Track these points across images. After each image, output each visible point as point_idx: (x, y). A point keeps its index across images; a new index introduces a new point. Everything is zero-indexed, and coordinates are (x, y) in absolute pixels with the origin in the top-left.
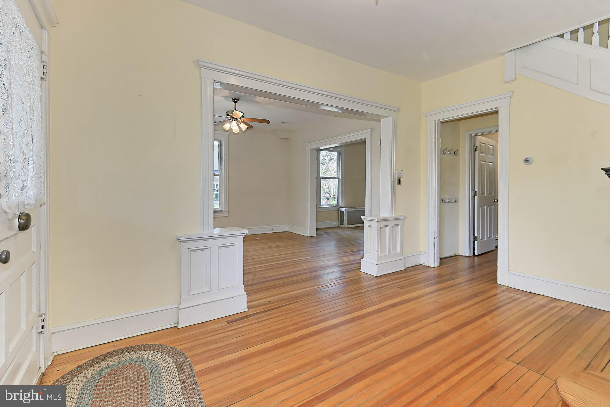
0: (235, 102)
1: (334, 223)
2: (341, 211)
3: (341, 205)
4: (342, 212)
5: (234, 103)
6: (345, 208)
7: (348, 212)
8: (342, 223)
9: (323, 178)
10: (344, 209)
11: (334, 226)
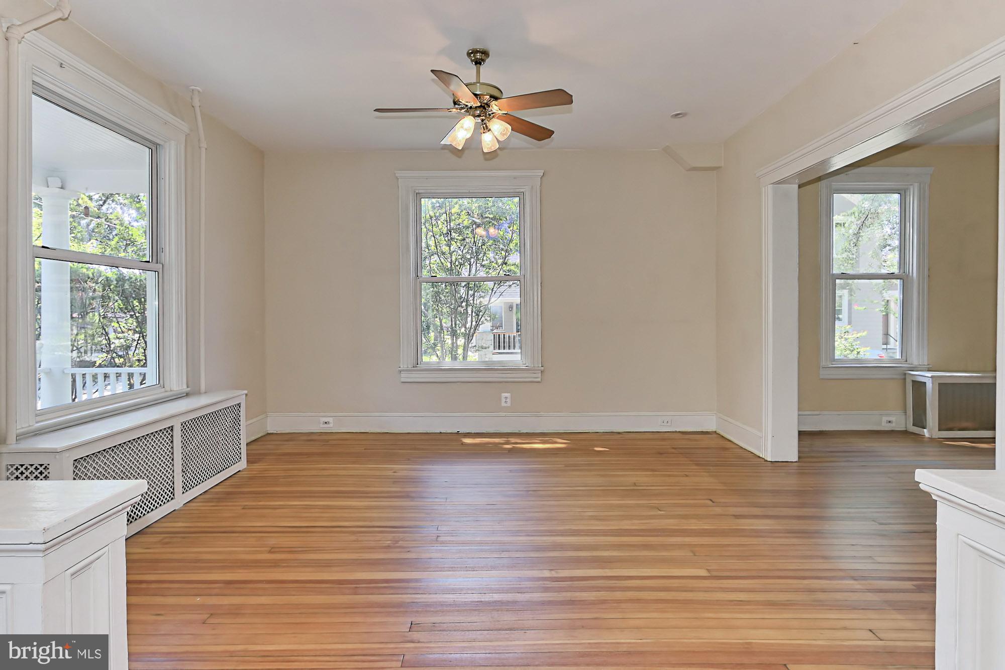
0: (478, 63)
1: (885, 419)
2: (913, 381)
3: (915, 360)
4: (919, 386)
5: (474, 67)
6: (929, 374)
7: (944, 388)
8: (920, 421)
9: (844, 276)
10: (926, 377)
11: (885, 427)
